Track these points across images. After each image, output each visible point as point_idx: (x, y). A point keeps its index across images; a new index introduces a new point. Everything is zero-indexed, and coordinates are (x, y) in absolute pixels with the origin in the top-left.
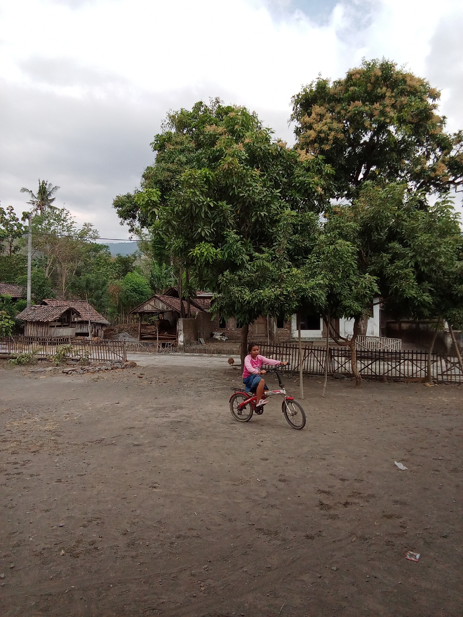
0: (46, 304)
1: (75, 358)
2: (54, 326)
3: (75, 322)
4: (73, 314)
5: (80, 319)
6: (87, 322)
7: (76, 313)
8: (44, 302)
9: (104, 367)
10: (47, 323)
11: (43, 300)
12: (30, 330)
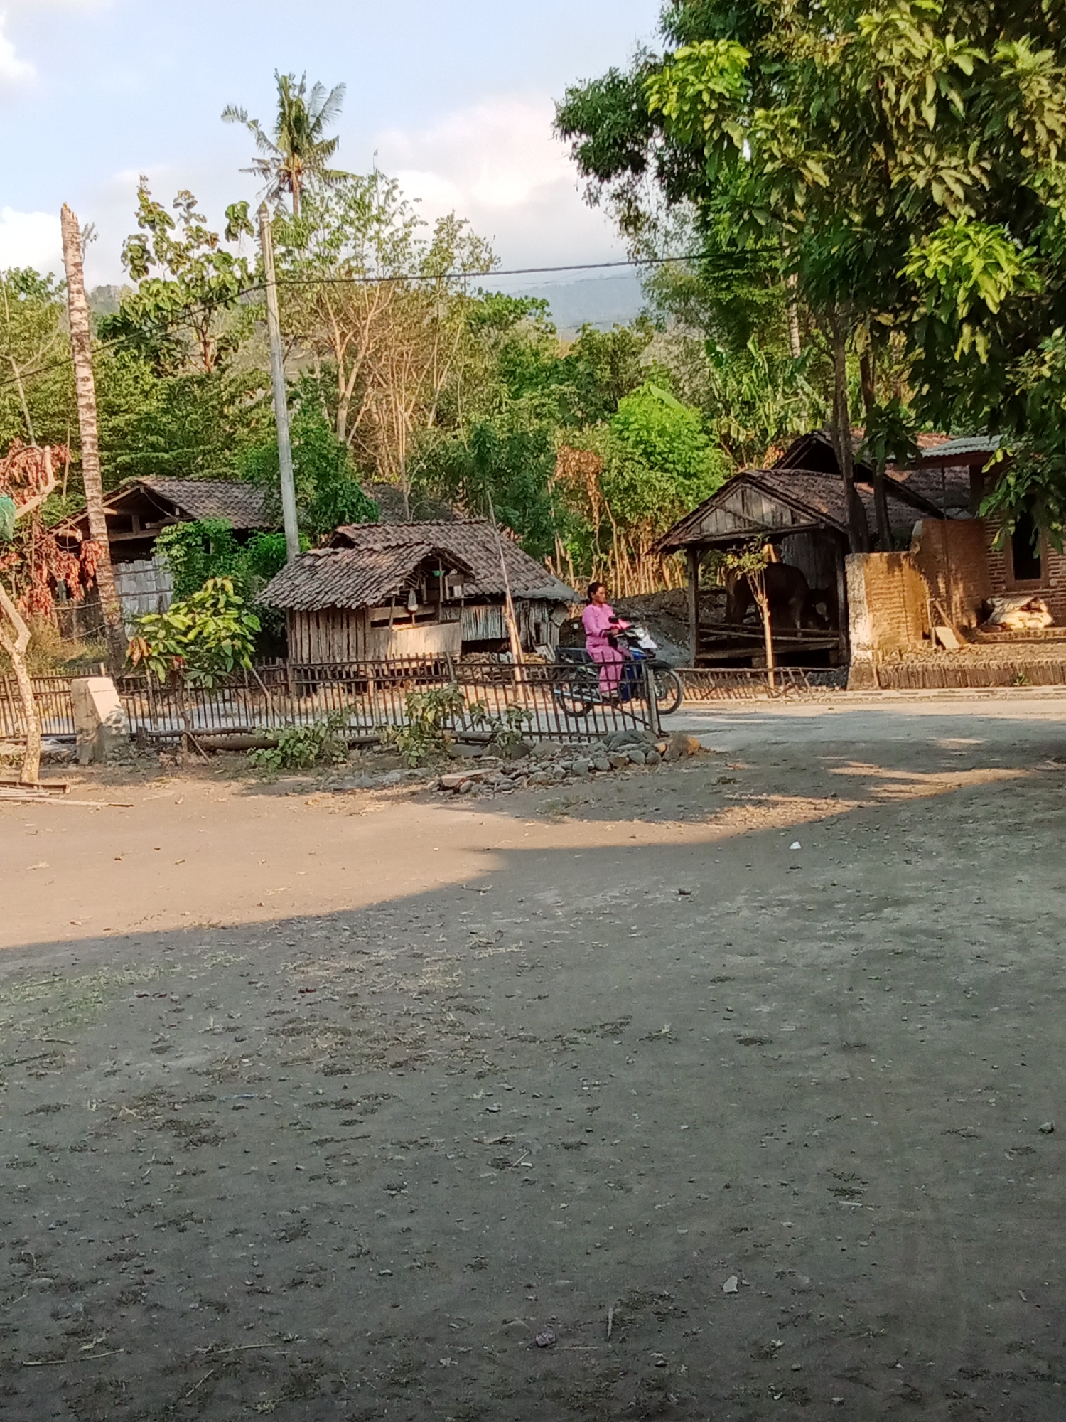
0: (347, 543)
1: (475, 735)
2: (385, 623)
3: (455, 603)
4: (447, 572)
5: (472, 589)
6: (498, 599)
7: (455, 567)
8: (343, 535)
9: (583, 761)
10: (362, 612)
11: (340, 529)
12: (305, 642)
